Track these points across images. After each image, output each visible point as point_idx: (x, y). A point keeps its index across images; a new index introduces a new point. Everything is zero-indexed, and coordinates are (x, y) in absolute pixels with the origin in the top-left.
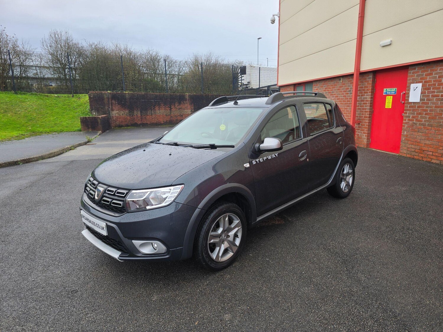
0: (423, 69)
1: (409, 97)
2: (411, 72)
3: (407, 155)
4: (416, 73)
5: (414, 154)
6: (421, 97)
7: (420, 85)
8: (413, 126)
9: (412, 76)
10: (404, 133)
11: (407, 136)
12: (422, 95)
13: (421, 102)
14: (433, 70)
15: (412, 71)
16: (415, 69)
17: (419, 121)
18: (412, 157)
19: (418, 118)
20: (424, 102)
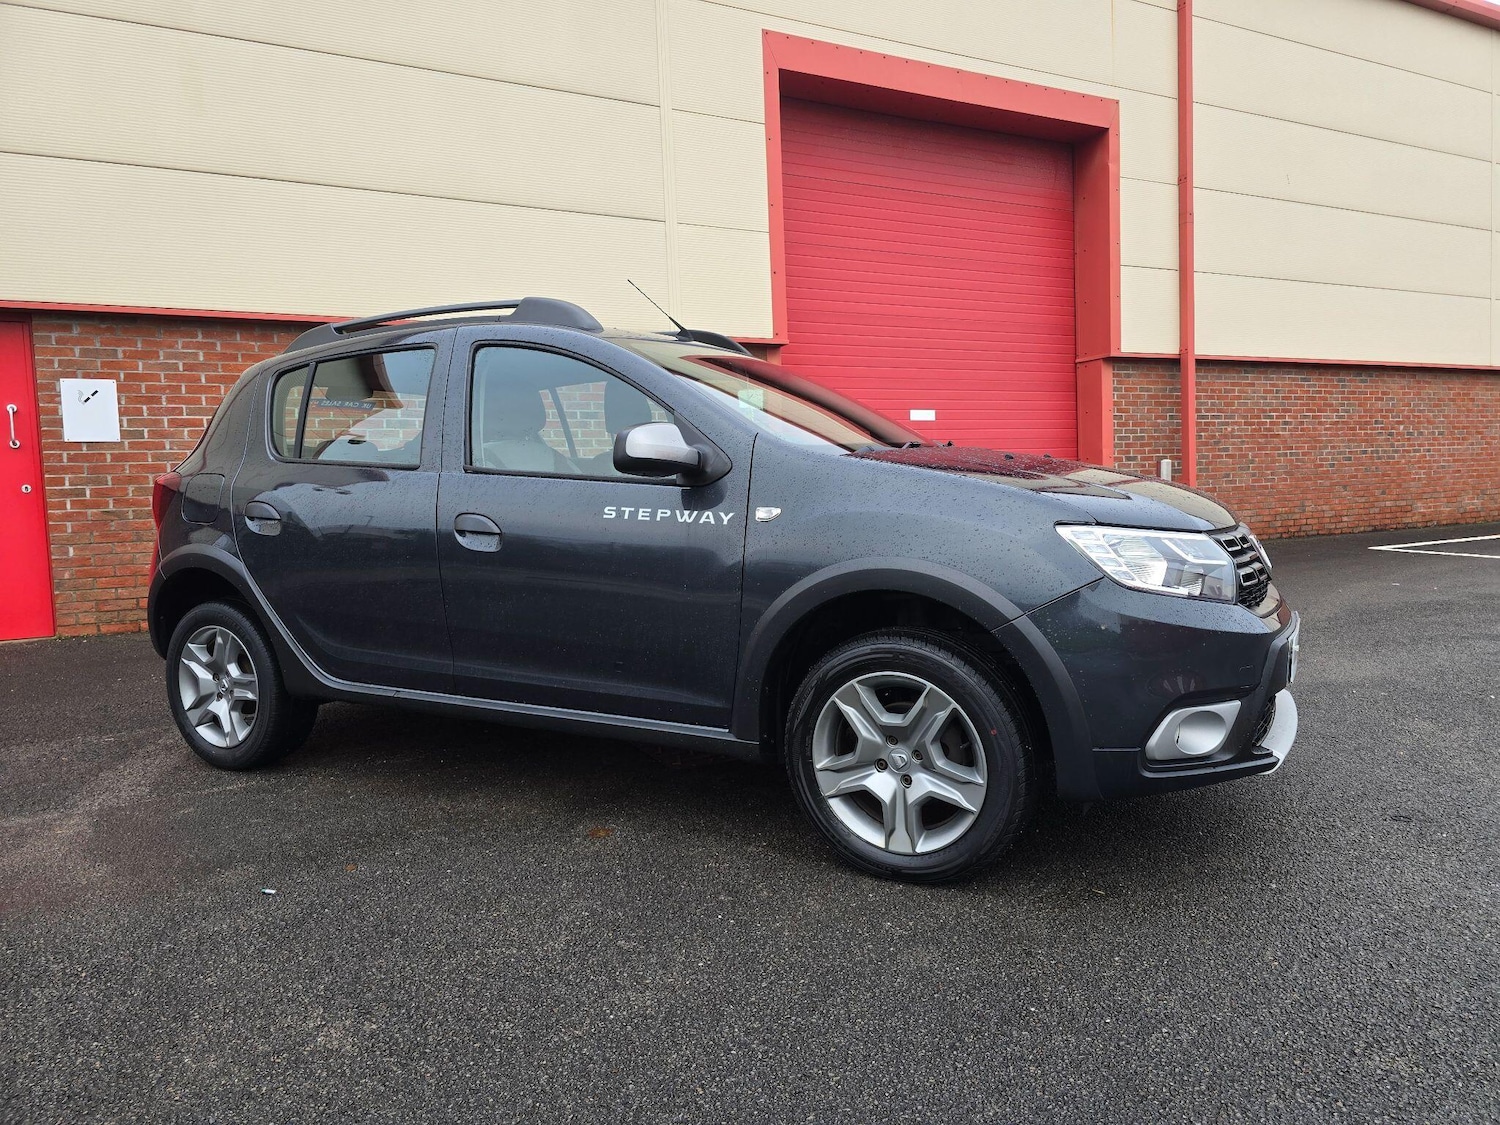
0: (108, 335)
1: (60, 423)
2: (48, 339)
3: (104, 629)
4: (77, 342)
5: (136, 618)
6: (121, 426)
7: (108, 388)
8: (105, 523)
9: (57, 352)
10: (67, 553)
11: (82, 561)
12: (125, 419)
13: (126, 442)
14: (160, 345)
15: (54, 336)
16: (68, 328)
17: (134, 504)
18: (131, 627)
19: (128, 494)
20: (142, 443)
